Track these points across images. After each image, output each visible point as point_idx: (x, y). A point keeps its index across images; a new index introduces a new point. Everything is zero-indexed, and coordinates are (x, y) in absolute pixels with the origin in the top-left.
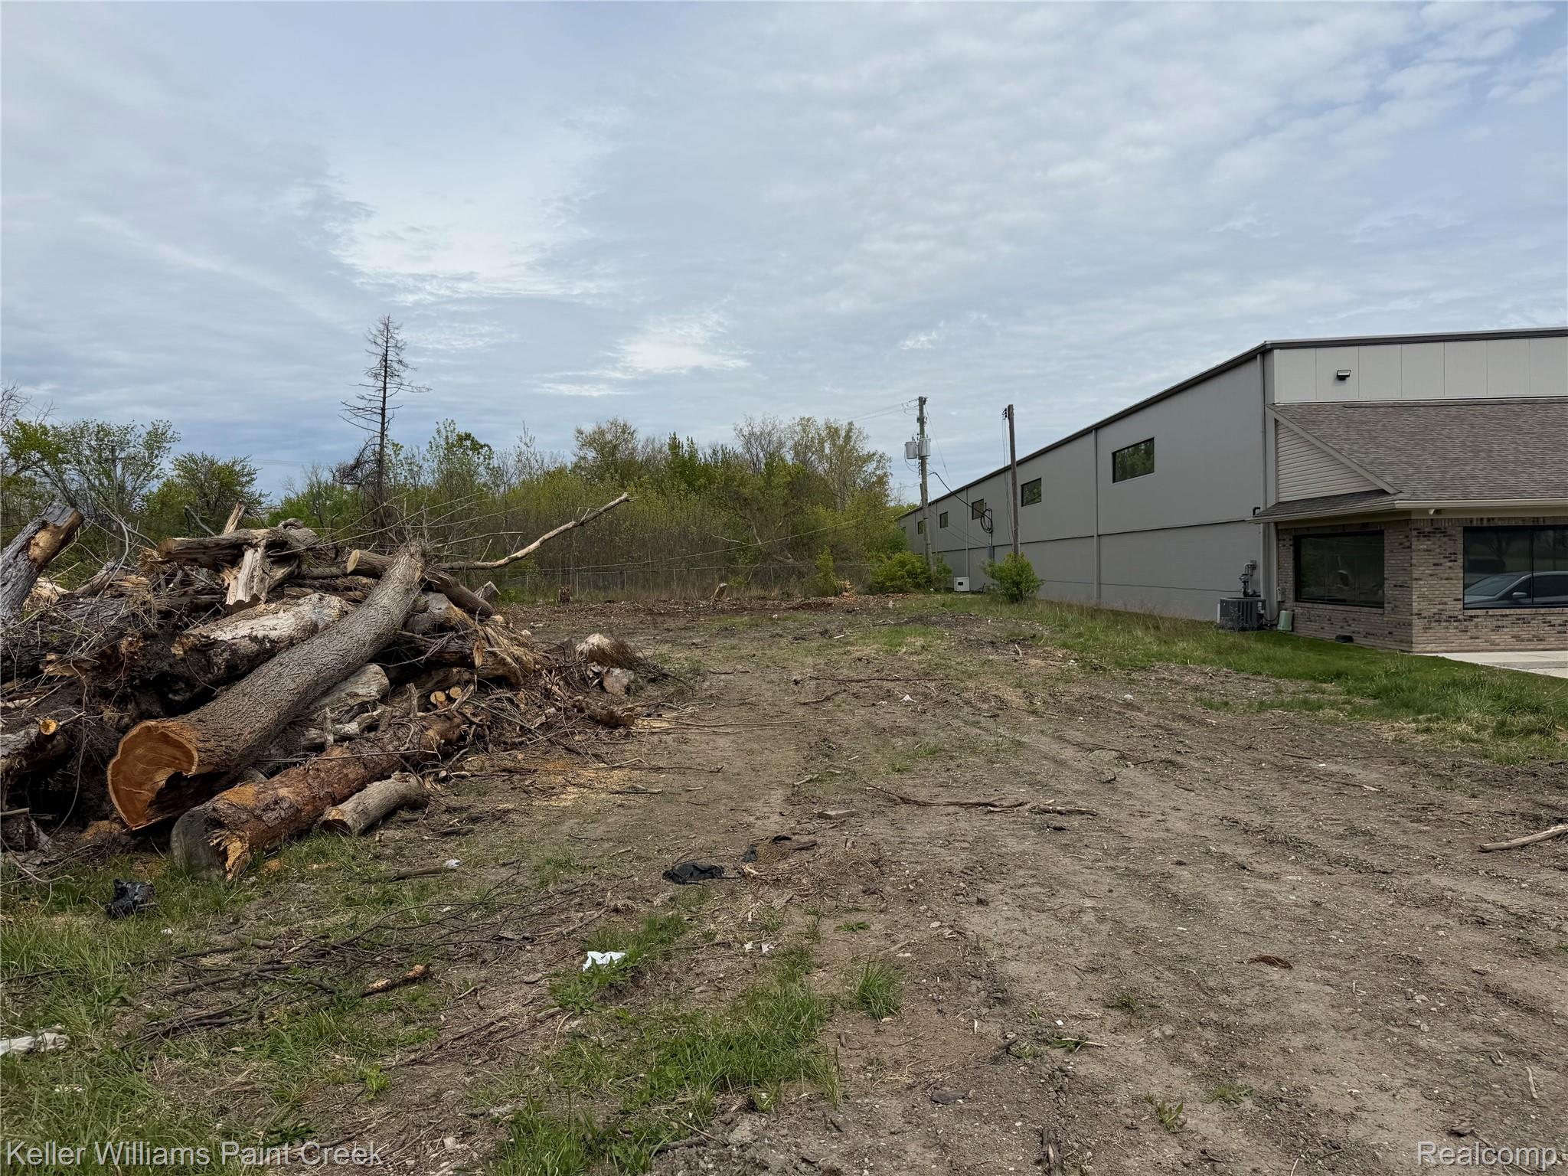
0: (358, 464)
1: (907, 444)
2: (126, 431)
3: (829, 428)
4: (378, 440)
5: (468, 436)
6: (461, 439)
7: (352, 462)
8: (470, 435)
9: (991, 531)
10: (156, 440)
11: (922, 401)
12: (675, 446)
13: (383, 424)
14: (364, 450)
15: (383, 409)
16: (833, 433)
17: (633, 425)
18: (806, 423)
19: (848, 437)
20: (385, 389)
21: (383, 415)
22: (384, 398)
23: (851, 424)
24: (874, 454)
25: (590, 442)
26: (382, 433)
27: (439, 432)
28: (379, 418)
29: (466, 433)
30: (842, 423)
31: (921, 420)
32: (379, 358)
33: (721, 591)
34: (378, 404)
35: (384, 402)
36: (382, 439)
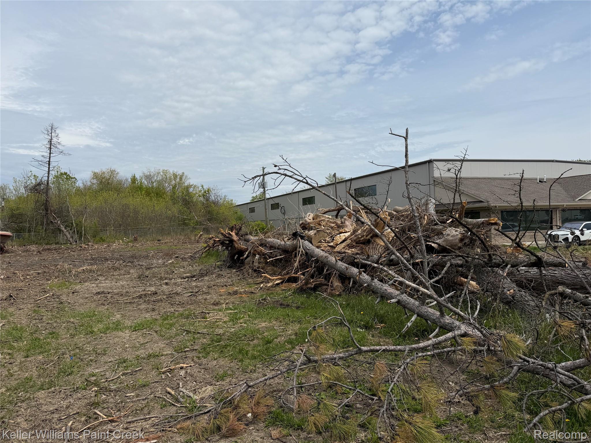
0: (39, 185)
3: (174, 174)
4: (47, 175)
5: (65, 174)
6: (62, 174)
7: (36, 184)
8: (66, 173)
9: (284, 214)
11: (264, 168)
14: (41, 179)
15: (49, 162)
16: (175, 176)
17: (118, 170)
18: (165, 172)
19: (181, 179)
20: (50, 153)
21: (49, 165)
22: (50, 157)
23: (183, 173)
24: (192, 185)
29: (64, 172)
30: (180, 172)
32: (48, 140)
33: (201, 235)
34: (48, 160)
35: (50, 159)
36: (49, 174)
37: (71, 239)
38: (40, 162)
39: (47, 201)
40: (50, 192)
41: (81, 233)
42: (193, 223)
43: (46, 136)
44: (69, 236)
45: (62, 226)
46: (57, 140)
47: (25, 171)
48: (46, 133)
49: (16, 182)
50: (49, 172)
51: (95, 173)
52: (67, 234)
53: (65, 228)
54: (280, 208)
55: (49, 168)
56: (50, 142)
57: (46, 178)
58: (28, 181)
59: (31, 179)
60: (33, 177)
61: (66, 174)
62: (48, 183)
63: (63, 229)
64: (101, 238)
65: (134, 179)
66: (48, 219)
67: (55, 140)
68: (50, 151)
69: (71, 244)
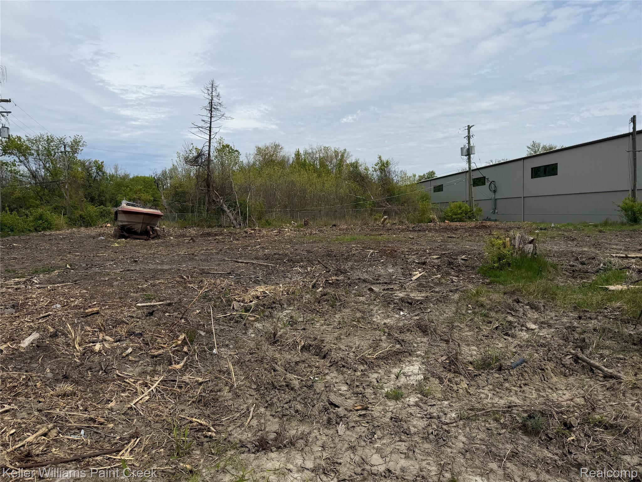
0: (200, 155)
1: (461, 148)
2: (61, 140)
3: (335, 151)
4: (208, 144)
6: (224, 147)
7: (197, 154)
9: (495, 191)
10: (75, 145)
11: (469, 128)
14: (202, 148)
15: (210, 128)
16: (337, 153)
17: (282, 144)
18: (326, 149)
19: (342, 156)
20: (211, 117)
21: (210, 131)
22: (211, 122)
23: (345, 150)
31: (469, 137)
32: (208, 101)
33: (385, 220)
34: (209, 125)
35: (211, 124)
36: (210, 143)
37: (234, 222)
38: (200, 129)
39: (208, 175)
40: (212, 166)
41: (245, 214)
42: (370, 204)
43: (206, 96)
44: (232, 218)
45: (224, 205)
46: (218, 101)
47: (187, 143)
48: (206, 91)
49: (179, 157)
50: (210, 140)
51: (259, 148)
52: (230, 215)
53: (229, 208)
54: (487, 184)
55: (210, 136)
56: (211, 103)
57: (207, 148)
58: (190, 155)
59: (193, 152)
60: (195, 150)
61: (228, 146)
62: (209, 154)
63: (226, 209)
64: (267, 221)
65: (298, 154)
66: (209, 196)
67: (215, 100)
68: (211, 115)
69: (234, 227)
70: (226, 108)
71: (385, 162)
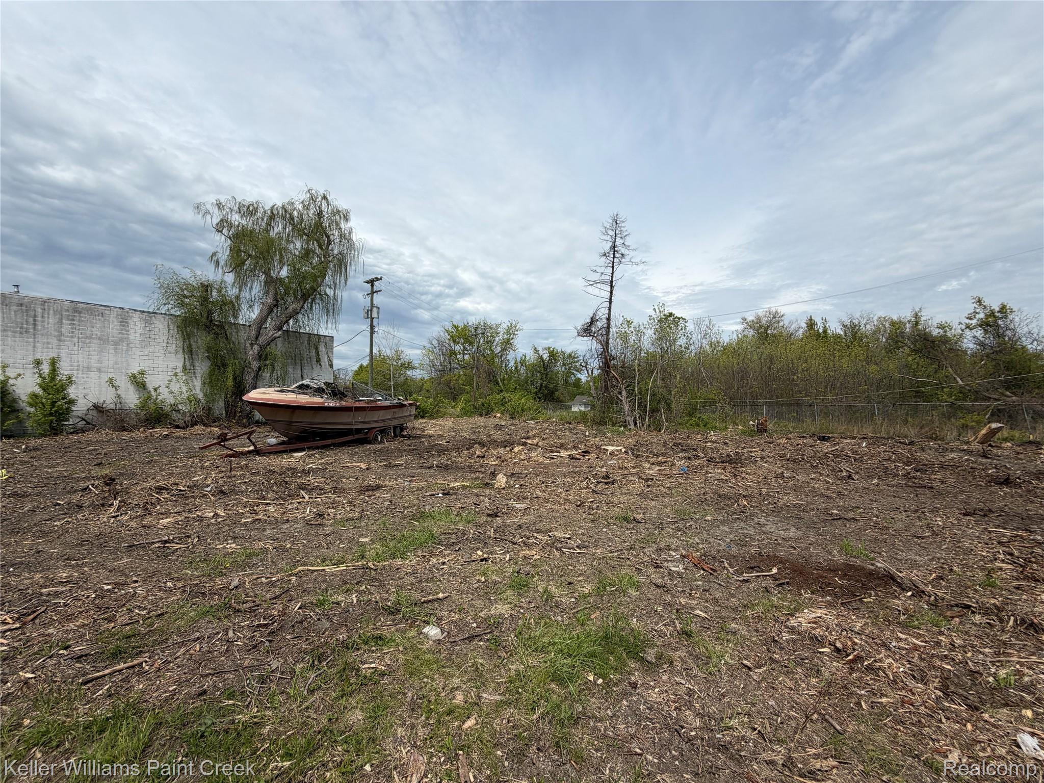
0: (593, 321)
2: (498, 326)
4: (607, 304)
7: (588, 320)
10: (511, 331)
12: (811, 324)
13: (611, 292)
14: (597, 311)
15: (611, 282)
20: (612, 267)
21: (612, 286)
22: (613, 274)
25: (751, 325)
26: (611, 299)
27: (654, 310)
28: (609, 289)
29: (669, 312)
32: (610, 244)
34: (610, 279)
35: (612, 277)
36: (610, 302)
37: (628, 419)
43: (606, 237)
44: (627, 412)
45: (623, 393)
48: (606, 232)
52: (626, 407)
53: (627, 397)
57: (606, 310)
61: (671, 314)
62: (609, 319)
63: (624, 398)
66: (608, 380)
67: (619, 241)
70: (635, 250)
71: (996, 308)
